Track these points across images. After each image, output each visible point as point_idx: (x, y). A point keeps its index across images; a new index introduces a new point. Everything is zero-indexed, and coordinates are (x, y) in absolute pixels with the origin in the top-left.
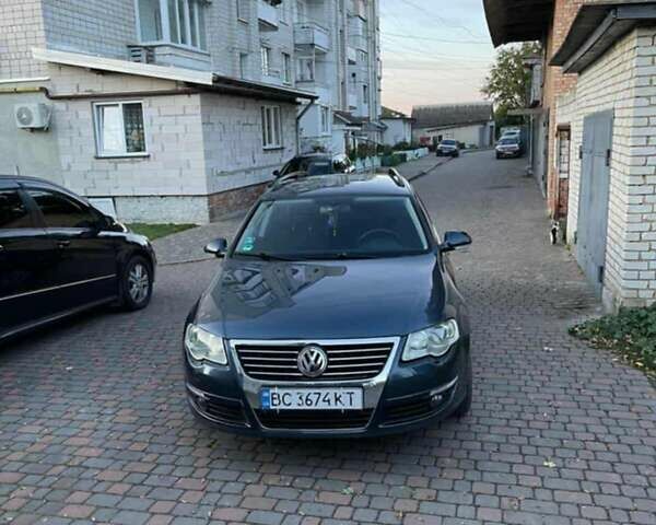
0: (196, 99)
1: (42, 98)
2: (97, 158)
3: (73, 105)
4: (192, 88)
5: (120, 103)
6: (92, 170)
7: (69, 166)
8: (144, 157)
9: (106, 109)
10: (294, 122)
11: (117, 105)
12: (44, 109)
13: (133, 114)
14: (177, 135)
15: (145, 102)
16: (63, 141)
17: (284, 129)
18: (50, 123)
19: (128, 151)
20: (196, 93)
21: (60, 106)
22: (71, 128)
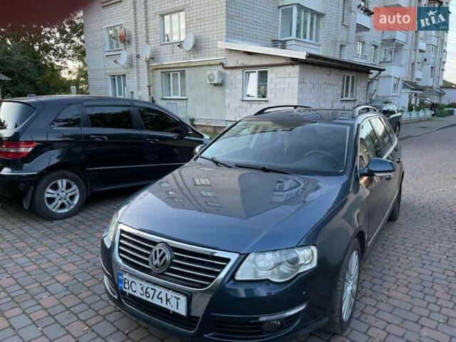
0: (297, 68)
1: (220, 68)
2: (243, 101)
3: (234, 72)
4: (295, 61)
5: (257, 71)
6: (240, 107)
7: (229, 105)
8: (265, 101)
9: (251, 74)
10: (366, 85)
11: (255, 72)
12: (221, 74)
13: (263, 76)
14: (284, 89)
15: (269, 70)
16: (227, 91)
17: (358, 89)
18: (223, 81)
19: (258, 97)
20: (297, 64)
21: (228, 72)
22: (232, 84)
